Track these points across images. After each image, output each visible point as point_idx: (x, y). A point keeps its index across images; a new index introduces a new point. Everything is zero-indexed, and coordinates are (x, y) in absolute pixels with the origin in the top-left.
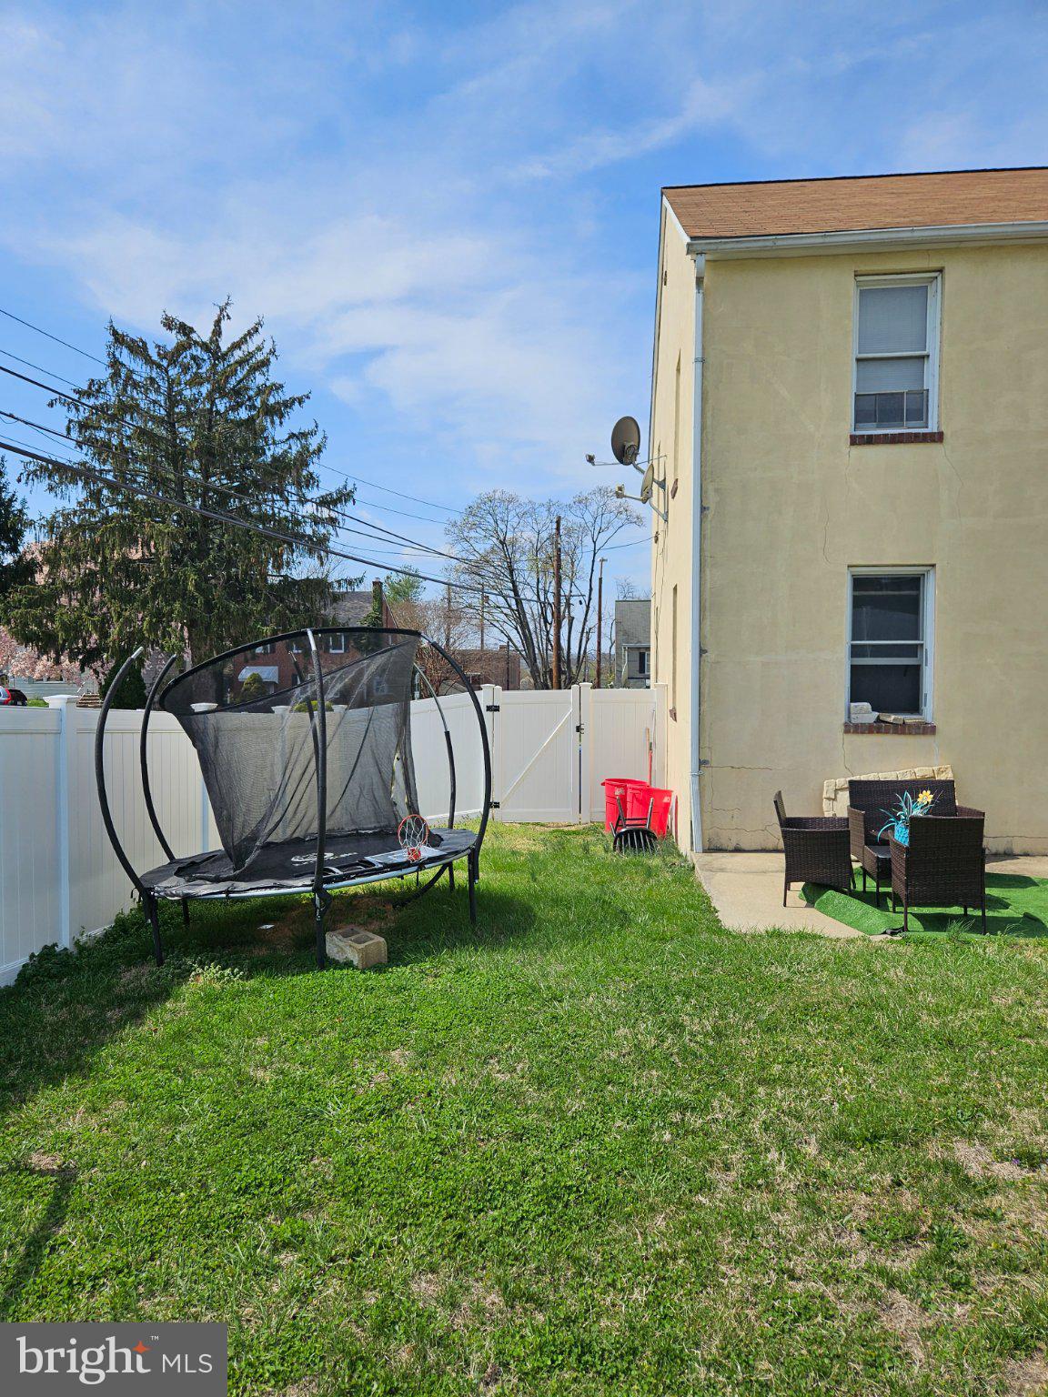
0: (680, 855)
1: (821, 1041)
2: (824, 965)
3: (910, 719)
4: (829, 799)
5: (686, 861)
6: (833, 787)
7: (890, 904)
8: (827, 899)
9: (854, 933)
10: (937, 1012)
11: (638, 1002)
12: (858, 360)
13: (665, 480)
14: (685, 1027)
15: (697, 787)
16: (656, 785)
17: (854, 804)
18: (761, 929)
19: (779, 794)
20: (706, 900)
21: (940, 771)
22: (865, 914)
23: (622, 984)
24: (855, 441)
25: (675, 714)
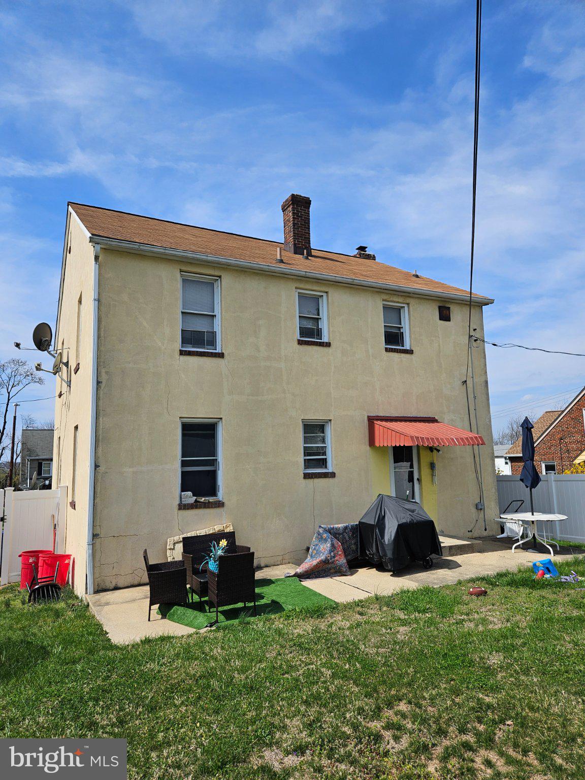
0: (77, 598)
1: (183, 709)
2: (177, 655)
3: (211, 499)
4: (170, 549)
5: (82, 601)
6: (172, 542)
7: (207, 608)
8: (174, 610)
9: (192, 630)
10: (243, 670)
11: (62, 714)
12: (183, 313)
13: (68, 362)
14: (97, 724)
15: (91, 551)
16: (59, 552)
17: (185, 550)
18: (138, 640)
19: (146, 550)
20: (99, 626)
21: (227, 527)
22: (195, 617)
23: (49, 703)
24: (182, 353)
25: (75, 505)
